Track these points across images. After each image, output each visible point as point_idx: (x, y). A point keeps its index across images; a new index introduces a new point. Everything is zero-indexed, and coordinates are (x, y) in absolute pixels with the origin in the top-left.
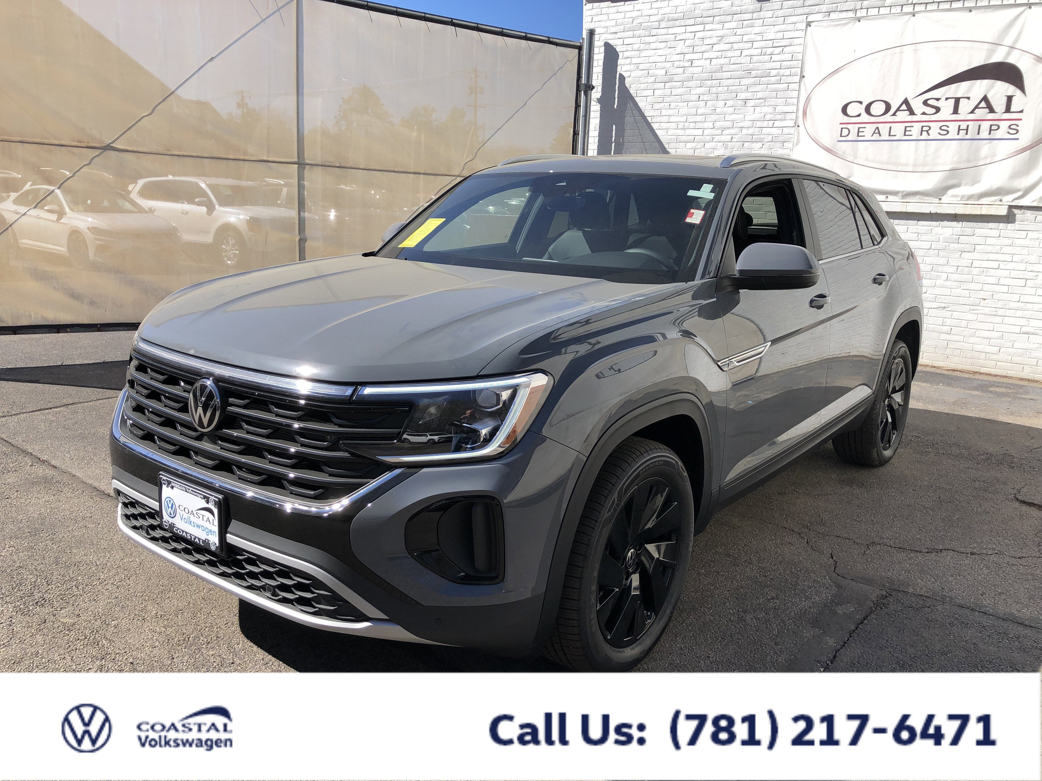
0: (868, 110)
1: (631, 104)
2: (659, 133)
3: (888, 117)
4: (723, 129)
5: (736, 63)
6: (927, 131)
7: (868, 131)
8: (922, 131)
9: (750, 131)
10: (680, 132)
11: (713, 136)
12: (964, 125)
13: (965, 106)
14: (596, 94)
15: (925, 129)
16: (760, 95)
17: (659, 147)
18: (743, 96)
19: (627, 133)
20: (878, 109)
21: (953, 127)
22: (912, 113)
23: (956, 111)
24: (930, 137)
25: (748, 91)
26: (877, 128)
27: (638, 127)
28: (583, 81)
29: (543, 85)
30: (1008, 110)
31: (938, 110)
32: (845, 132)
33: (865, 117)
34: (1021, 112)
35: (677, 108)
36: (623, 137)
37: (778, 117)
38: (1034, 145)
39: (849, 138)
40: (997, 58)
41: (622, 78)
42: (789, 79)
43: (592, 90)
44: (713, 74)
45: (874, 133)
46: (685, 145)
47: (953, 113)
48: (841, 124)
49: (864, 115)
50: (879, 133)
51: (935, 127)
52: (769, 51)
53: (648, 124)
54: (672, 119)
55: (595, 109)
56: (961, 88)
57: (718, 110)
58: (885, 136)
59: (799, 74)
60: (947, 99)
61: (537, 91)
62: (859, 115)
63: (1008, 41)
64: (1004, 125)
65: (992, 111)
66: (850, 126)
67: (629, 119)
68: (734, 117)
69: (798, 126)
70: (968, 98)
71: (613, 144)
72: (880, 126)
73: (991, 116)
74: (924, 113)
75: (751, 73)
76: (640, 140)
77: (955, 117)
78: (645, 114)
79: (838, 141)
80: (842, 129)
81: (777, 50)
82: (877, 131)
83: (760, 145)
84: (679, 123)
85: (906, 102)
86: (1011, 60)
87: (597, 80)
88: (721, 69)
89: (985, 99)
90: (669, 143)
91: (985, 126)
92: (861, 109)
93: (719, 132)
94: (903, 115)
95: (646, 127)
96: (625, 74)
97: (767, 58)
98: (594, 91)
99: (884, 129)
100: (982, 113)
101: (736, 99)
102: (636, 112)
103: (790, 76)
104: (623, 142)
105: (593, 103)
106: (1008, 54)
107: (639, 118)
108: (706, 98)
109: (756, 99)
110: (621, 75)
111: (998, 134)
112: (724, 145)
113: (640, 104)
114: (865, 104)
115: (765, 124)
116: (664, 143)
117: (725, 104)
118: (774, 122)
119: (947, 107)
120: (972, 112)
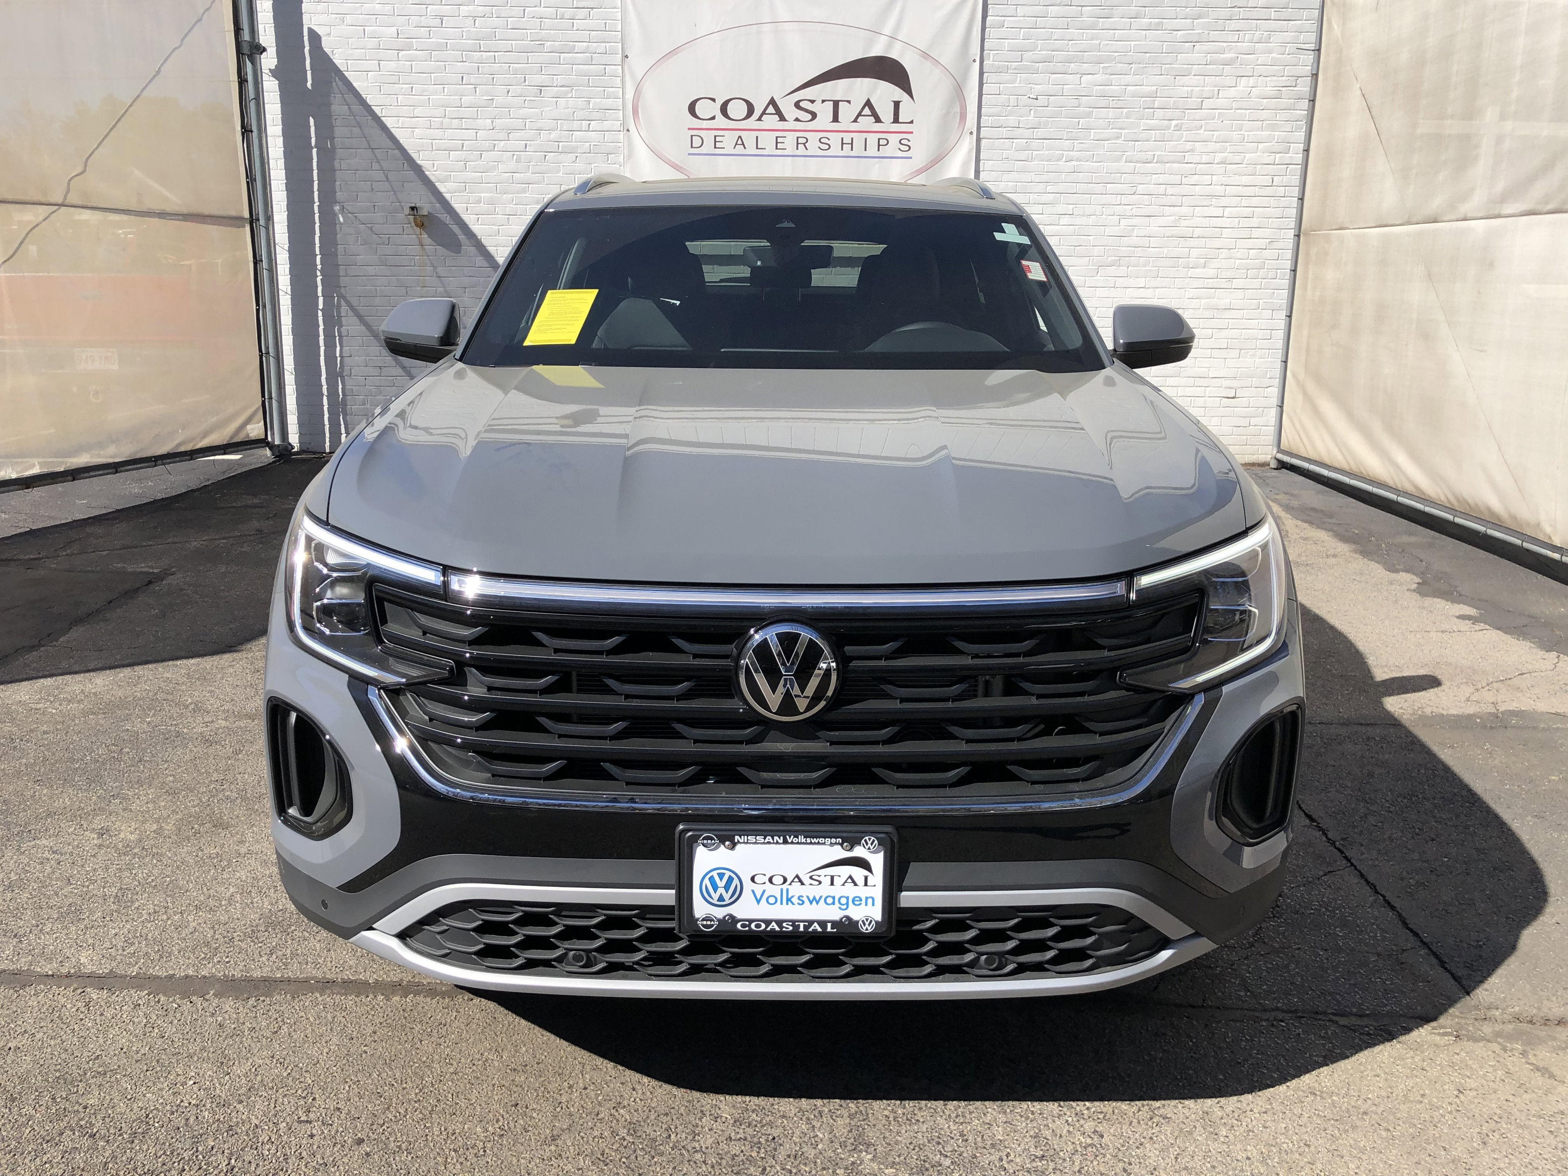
0: (724, 110)
1: (340, 83)
2: (396, 132)
3: (752, 122)
4: (509, 131)
5: (517, 27)
6: (804, 144)
7: (729, 139)
8: (798, 144)
9: (553, 135)
10: (438, 133)
11: (495, 142)
12: (847, 138)
13: (847, 113)
14: (269, 60)
15: (800, 141)
16: (559, 80)
17: (402, 158)
18: (538, 79)
19: (338, 132)
20: (737, 110)
21: (835, 140)
22: (782, 118)
23: (836, 119)
24: (808, 153)
25: (543, 73)
26: (740, 137)
27: (358, 123)
28: (246, 36)
29: (183, 39)
30: (896, 120)
31: (814, 115)
32: (697, 142)
33: (721, 121)
34: (912, 122)
35: (425, 93)
36: (332, 138)
37: (595, 115)
38: (930, 165)
39: (703, 150)
40: (876, 51)
41: (315, 38)
42: (605, 59)
43: (261, 53)
44: (482, 42)
45: (736, 144)
46: (447, 155)
47: (833, 121)
48: (689, 129)
49: (719, 116)
50: (743, 144)
51: (813, 138)
52: (569, 13)
53: (377, 119)
54: (418, 111)
55: (271, 88)
56: (839, 88)
57: (499, 100)
58: (751, 149)
59: (620, 52)
60: (823, 101)
61: (175, 49)
62: (713, 118)
63: (887, 30)
64: (894, 139)
65: (878, 120)
66: (702, 133)
67: (338, 108)
68: (523, 112)
69: (628, 130)
70: (849, 102)
71: (315, 151)
72: (744, 134)
73: (878, 127)
74: (797, 120)
75: (544, 44)
76: (365, 145)
77: (835, 127)
78: (368, 101)
79: (689, 154)
80: (692, 136)
81: (582, 13)
82: (740, 142)
83: (572, 156)
84: (432, 119)
85: (772, 102)
86: (894, 55)
87: (267, 35)
88: (492, 36)
89: (868, 104)
90: (419, 151)
91: (873, 139)
92: (716, 109)
93: (503, 135)
94: (771, 121)
95: (374, 124)
96: (319, 30)
97: (566, 23)
98: (264, 55)
99: (749, 138)
100: (867, 122)
101: (524, 84)
102: (350, 97)
103: (606, 53)
104: (333, 148)
105: (265, 77)
106: (889, 46)
107: (356, 108)
108: (473, 79)
109: (556, 86)
110: (311, 31)
111: (886, 151)
112: (515, 157)
113: (355, 84)
114: (719, 103)
115: (576, 125)
116: (410, 152)
117: (508, 92)
118: (589, 122)
119: (825, 112)
120: (855, 121)
